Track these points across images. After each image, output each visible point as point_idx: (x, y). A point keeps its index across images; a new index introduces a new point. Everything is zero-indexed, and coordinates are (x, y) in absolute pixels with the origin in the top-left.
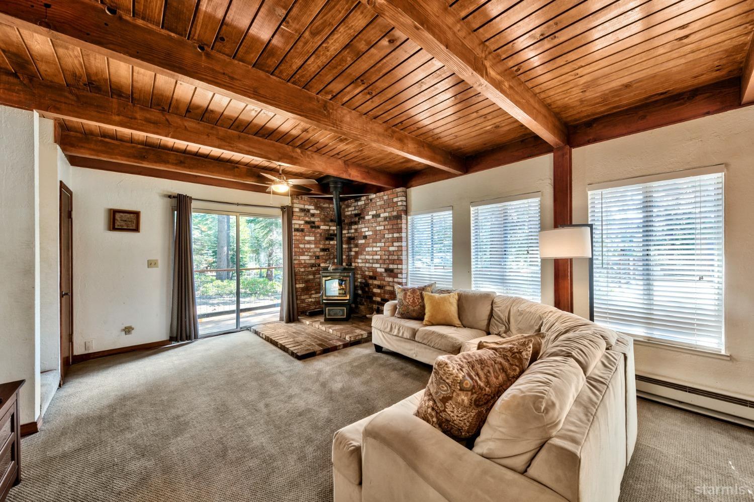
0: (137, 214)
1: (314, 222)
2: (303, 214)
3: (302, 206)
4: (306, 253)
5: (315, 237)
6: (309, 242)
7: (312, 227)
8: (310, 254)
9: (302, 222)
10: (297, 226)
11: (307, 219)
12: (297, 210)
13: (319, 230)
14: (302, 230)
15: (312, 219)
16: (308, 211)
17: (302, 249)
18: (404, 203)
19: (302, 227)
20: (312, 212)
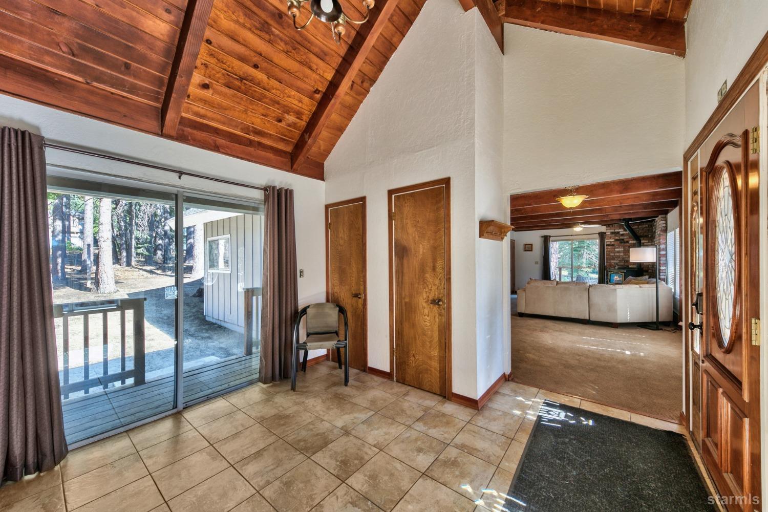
0: (532, 245)
1: (623, 239)
2: (613, 235)
3: (613, 231)
4: (616, 259)
5: (624, 248)
6: (619, 252)
7: (621, 243)
8: (619, 259)
9: (613, 240)
10: (608, 243)
11: (617, 238)
12: (609, 233)
13: (628, 244)
14: (613, 245)
15: (622, 238)
16: (618, 233)
17: (612, 256)
18: (664, 225)
19: (613, 243)
20: (621, 233)
